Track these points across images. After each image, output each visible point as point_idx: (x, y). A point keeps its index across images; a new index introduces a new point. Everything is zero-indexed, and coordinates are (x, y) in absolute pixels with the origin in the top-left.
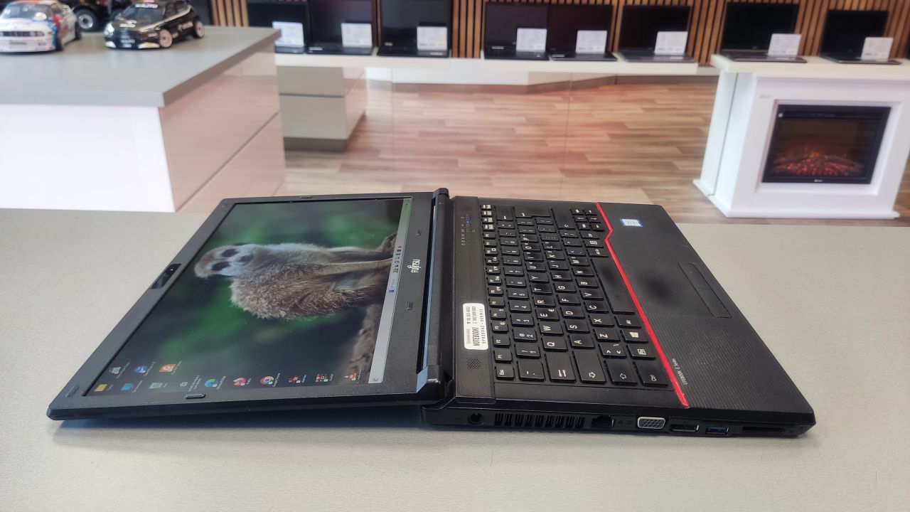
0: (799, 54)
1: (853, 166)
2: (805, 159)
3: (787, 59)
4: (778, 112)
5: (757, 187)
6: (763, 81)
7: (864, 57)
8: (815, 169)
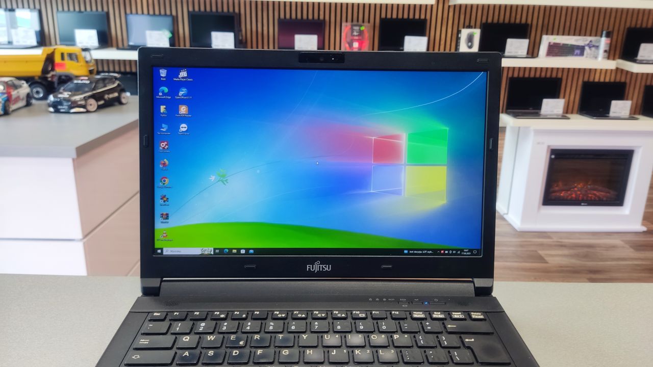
0: (564, 113)
1: (609, 193)
2: (574, 188)
3: (555, 117)
4: (551, 155)
5: (539, 208)
6: (538, 132)
7: (611, 114)
8: (581, 196)
